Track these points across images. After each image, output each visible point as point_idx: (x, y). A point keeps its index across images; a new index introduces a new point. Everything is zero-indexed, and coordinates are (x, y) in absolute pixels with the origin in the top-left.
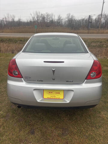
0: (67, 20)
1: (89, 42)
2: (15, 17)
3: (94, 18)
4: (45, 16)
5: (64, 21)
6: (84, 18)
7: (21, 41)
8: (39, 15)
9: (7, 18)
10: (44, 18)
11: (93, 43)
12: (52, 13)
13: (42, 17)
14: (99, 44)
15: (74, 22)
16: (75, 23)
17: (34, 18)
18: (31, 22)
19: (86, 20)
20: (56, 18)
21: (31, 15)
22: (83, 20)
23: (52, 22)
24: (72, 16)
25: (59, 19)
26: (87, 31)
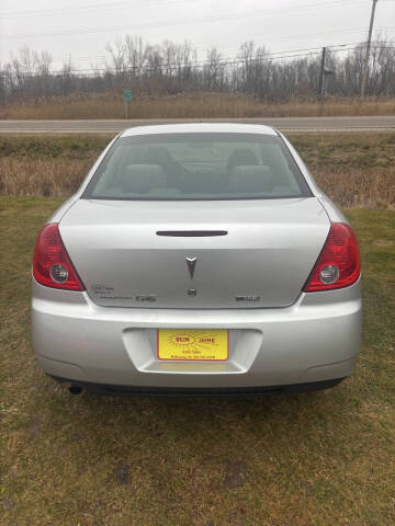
0: (241, 65)
1: (322, 147)
2: (50, 61)
3: (341, 56)
4: (162, 55)
5: (229, 71)
6: (303, 57)
7: (75, 147)
8: (138, 50)
9: (21, 62)
10: (156, 61)
11: (336, 151)
12: (186, 41)
13: (150, 60)
14: (359, 153)
15: (268, 74)
16: (271, 78)
17: (119, 62)
18: (108, 75)
19: (312, 66)
20: (200, 61)
21: (111, 51)
22: (302, 64)
23: (187, 75)
24: (262, 53)
25: (214, 62)
26: (316, 106)
